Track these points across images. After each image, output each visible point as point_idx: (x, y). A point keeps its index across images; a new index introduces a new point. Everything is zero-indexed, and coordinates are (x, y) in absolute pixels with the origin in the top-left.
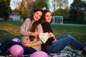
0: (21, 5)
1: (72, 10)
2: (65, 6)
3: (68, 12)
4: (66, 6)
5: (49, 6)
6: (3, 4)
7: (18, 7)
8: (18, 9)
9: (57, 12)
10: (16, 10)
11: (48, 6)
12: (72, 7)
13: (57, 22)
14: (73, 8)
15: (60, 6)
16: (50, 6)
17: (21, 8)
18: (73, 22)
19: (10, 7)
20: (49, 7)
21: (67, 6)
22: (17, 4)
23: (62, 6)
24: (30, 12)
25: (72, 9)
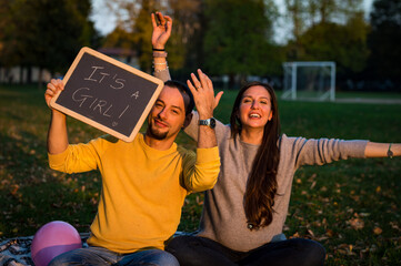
0: (141, 14)
1: (379, 26)
2: (346, 12)
3: (360, 40)
4: (350, 9)
5: (271, 13)
6: (56, 11)
7: (127, 21)
8: (128, 29)
9: (312, 42)
10: (117, 36)
11: (267, 14)
12: (381, 15)
13: (311, 86)
14: (384, 18)
15: (322, 10)
16: (278, 15)
17: (141, 24)
18: (389, 83)
19: (91, 24)
20: (272, 17)
21: (358, 9)
22: (122, 6)
23: (332, 10)
24: (185, 40)
25: (379, 22)
